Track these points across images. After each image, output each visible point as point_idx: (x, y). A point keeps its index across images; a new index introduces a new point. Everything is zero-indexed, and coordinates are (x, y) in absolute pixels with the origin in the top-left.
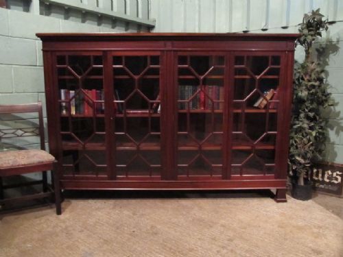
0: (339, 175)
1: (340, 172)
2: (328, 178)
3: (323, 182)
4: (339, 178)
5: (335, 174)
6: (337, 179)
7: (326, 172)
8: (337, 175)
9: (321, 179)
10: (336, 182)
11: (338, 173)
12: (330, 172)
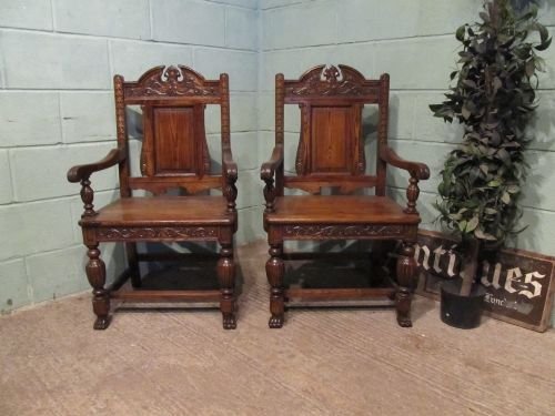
0: (538, 280)
1: (540, 273)
2: (514, 285)
3: (501, 293)
4: (538, 287)
5: (528, 278)
6: (531, 289)
7: (510, 272)
8: (534, 279)
10: (529, 294)
11: (537, 274)
12: (518, 272)
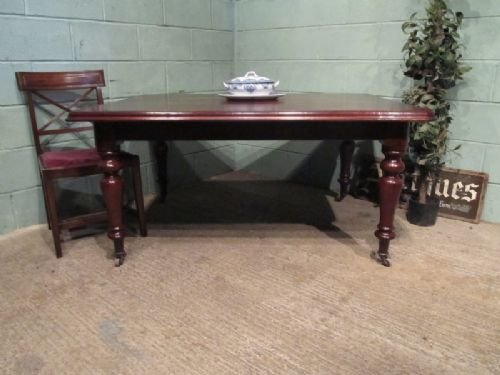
0: (475, 189)
1: (476, 184)
2: (458, 193)
3: (449, 200)
4: (474, 193)
5: (467, 188)
6: (470, 195)
7: (455, 185)
8: (471, 188)
9: (446, 195)
10: (468, 199)
11: (473, 185)
12: (460, 184)
